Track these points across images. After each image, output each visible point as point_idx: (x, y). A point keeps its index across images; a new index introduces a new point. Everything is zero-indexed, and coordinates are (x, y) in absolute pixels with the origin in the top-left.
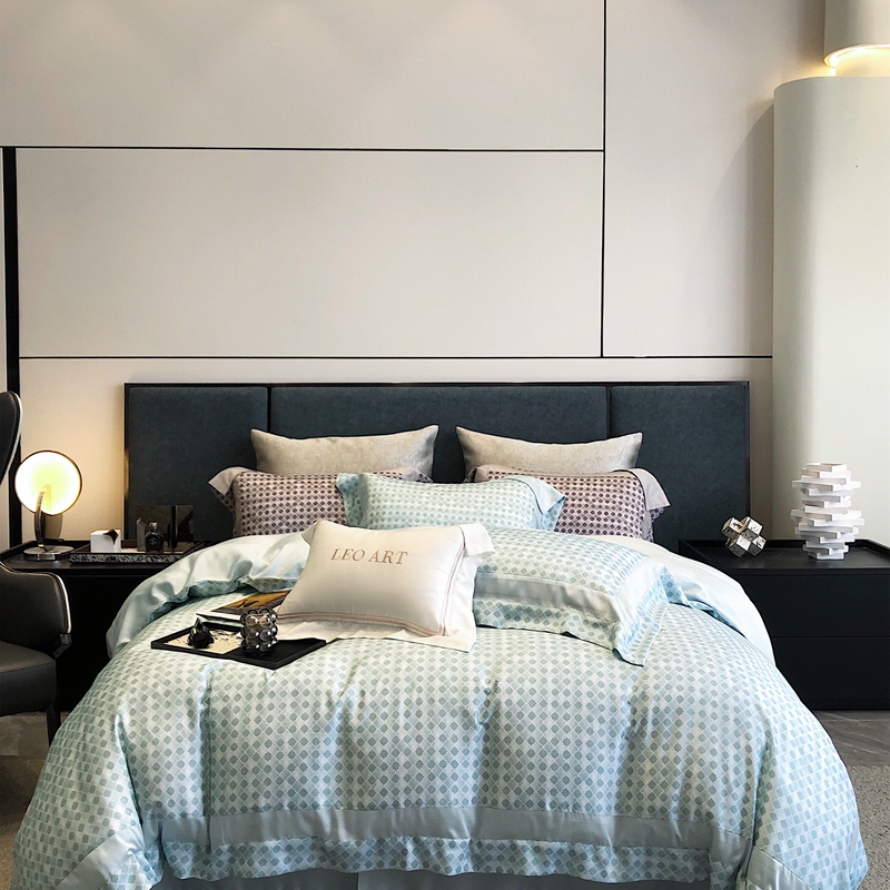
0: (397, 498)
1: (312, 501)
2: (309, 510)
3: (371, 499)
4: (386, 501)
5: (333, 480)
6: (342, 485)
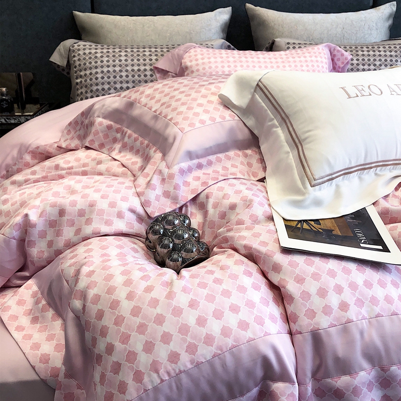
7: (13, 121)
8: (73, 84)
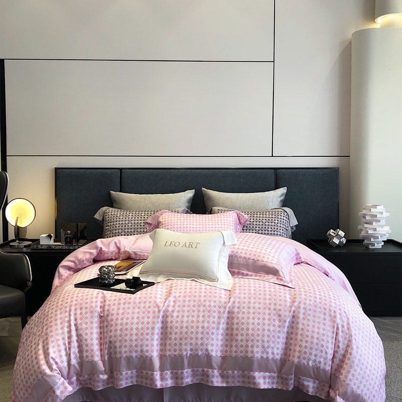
7: (71, 248)
8: (105, 229)
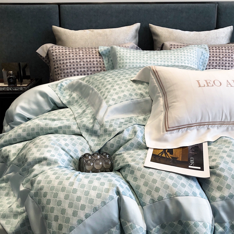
0: (132, 58)
1: (88, 60)
2: (87, 64)
3: (119, 59)
4: (126, 60)
5: (97, 50)
6: (102, 52)
8: (53, 68)
